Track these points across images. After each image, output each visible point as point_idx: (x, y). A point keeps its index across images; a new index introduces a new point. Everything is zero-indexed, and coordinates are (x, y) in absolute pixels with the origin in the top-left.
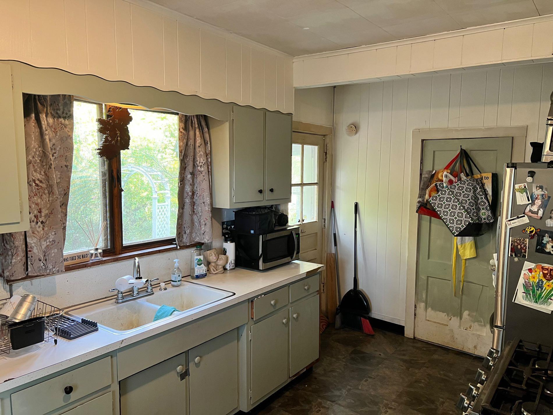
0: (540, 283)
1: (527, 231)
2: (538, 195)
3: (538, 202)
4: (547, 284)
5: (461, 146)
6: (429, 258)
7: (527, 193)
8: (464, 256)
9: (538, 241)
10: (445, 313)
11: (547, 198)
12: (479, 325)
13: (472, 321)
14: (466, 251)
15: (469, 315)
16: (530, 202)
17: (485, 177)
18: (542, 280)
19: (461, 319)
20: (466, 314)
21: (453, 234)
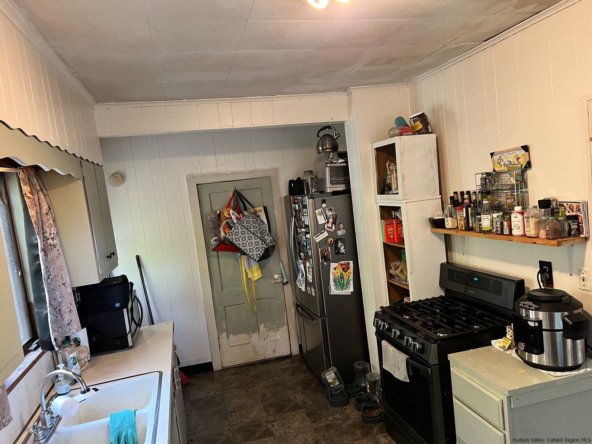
0: (342, 275)
1: (328, 242)
2: (330, 215)
3: (331, 220)
4: (346, 274)
5: (235, 187)
6: (222, 290)
7: (323, 215)
8: (253, 278)
9: (335, 246)
10: (245, 333)
11: (335, 217)
12: (273, 331)
13: (267, 331)
14: (254, 274)
15: (264, 327)
16: (327, 221)
17: (259, 210)
18: (342, 273)
19: (259, 333)
20: (262, 327)
21: (255, 260)
